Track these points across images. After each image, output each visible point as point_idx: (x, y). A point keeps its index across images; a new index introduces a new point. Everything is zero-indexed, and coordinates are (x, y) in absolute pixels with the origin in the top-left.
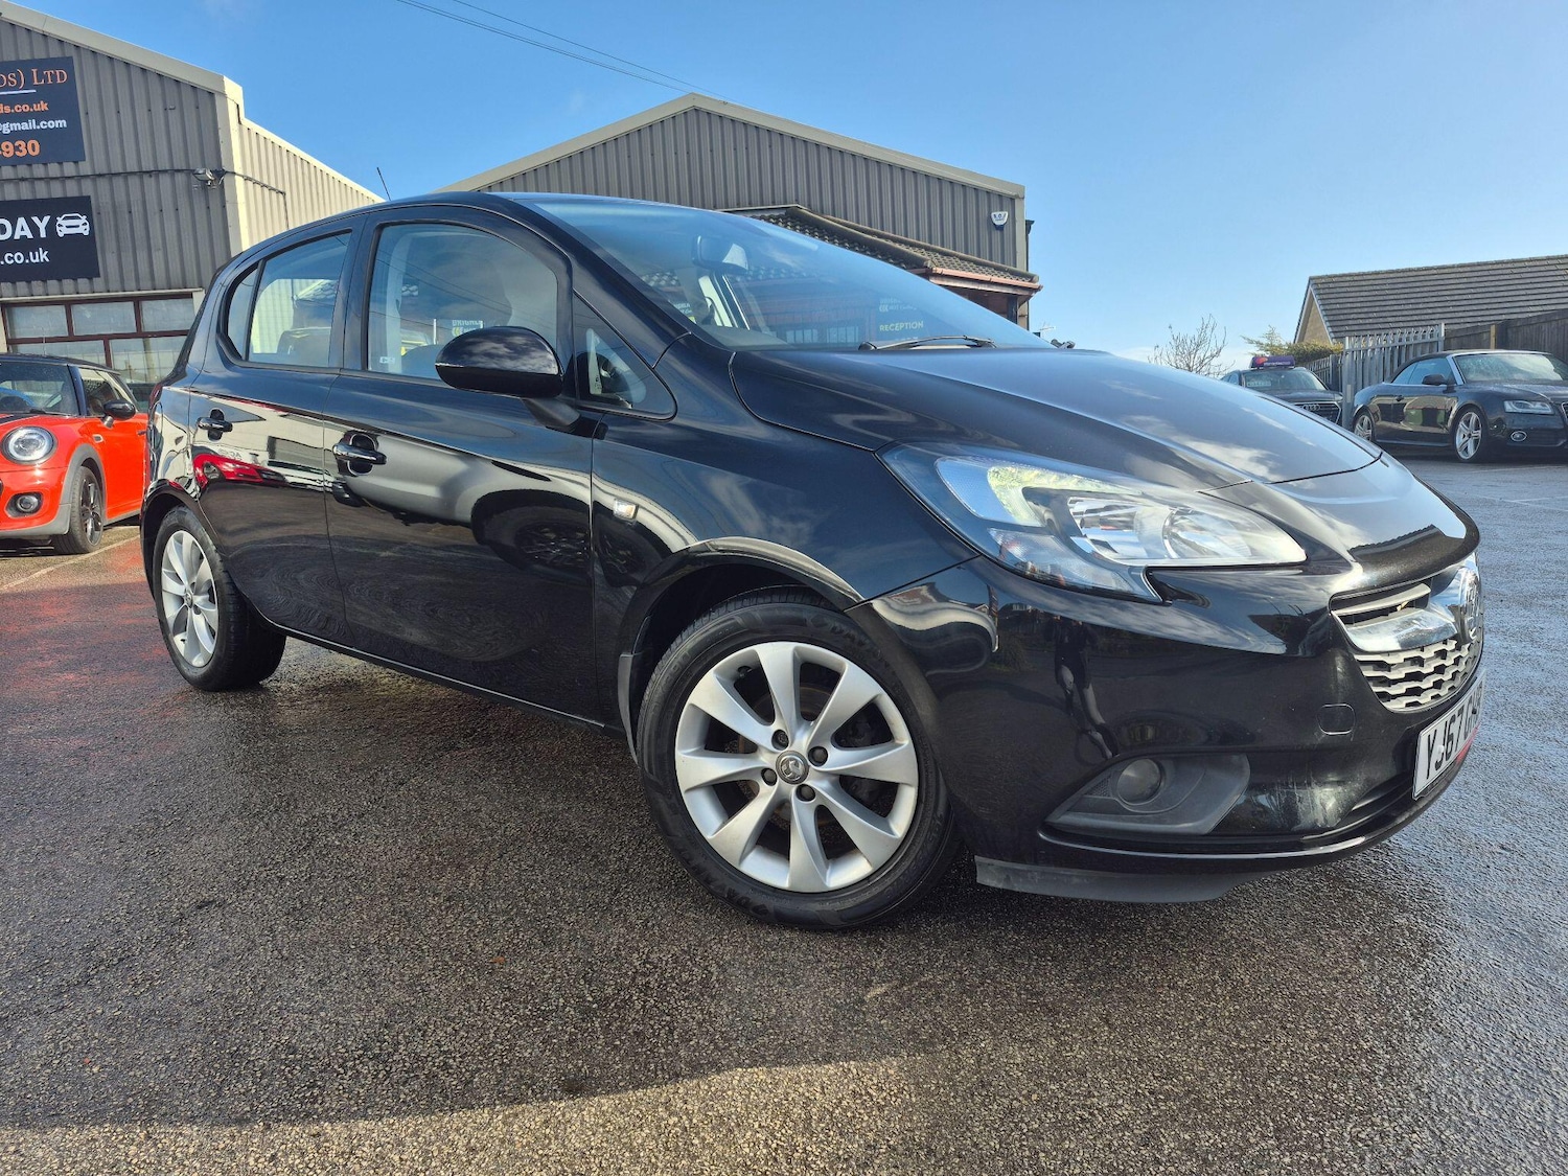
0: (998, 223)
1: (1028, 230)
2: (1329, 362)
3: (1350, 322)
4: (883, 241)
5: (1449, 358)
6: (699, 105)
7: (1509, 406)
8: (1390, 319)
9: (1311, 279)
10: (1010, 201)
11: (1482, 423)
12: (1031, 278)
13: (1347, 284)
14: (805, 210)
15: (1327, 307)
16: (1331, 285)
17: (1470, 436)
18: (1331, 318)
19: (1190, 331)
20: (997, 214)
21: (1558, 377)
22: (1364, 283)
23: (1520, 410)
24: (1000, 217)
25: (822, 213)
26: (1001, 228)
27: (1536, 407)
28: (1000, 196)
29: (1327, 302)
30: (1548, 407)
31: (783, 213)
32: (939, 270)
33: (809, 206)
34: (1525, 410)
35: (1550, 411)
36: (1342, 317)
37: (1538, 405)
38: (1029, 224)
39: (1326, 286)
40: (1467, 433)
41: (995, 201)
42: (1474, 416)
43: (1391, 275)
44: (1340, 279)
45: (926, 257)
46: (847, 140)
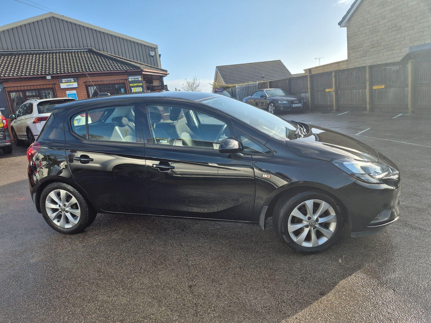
0: (152, 55)
1: (160, 57)
2: (230, 90)
3: (227, 78)
4: (127, 61)
5: (264, 91)
6: (54, 16)
7: (280, 102)
8: (235, 77)
9: (217, 67)
10: (154, 49)
11: (275, 106)
12: (166, 71)
13: (225, 68)
14: (94, 50)
15: (222, 74)
16: (221, 68)
17: (272, 109)
18: (223, 77)
19: (191, 81)
20: (151, 52)
21: (284, 95)
22: (228, 68)
23: (282, 103)
24: (152, 54)
25: (100, 50)
26: (153, 56)
27: (284, 102)
28: (151, 47)
29: (221, 73)
30: (287, 102)
31: (87, 50)
32: (145, 70)
33: (95, 48)
34: (283, 103)
35: (287, 103)
36: (225, 76)
37: (285, 102)
38: (160, 55)
39: (220, 69)
40: (271, 108)
41: (150, 49)
42: (272, 104)
43: (234, 66)
44: (223, 67)
45: (142, 66)
46: (105, 29)
